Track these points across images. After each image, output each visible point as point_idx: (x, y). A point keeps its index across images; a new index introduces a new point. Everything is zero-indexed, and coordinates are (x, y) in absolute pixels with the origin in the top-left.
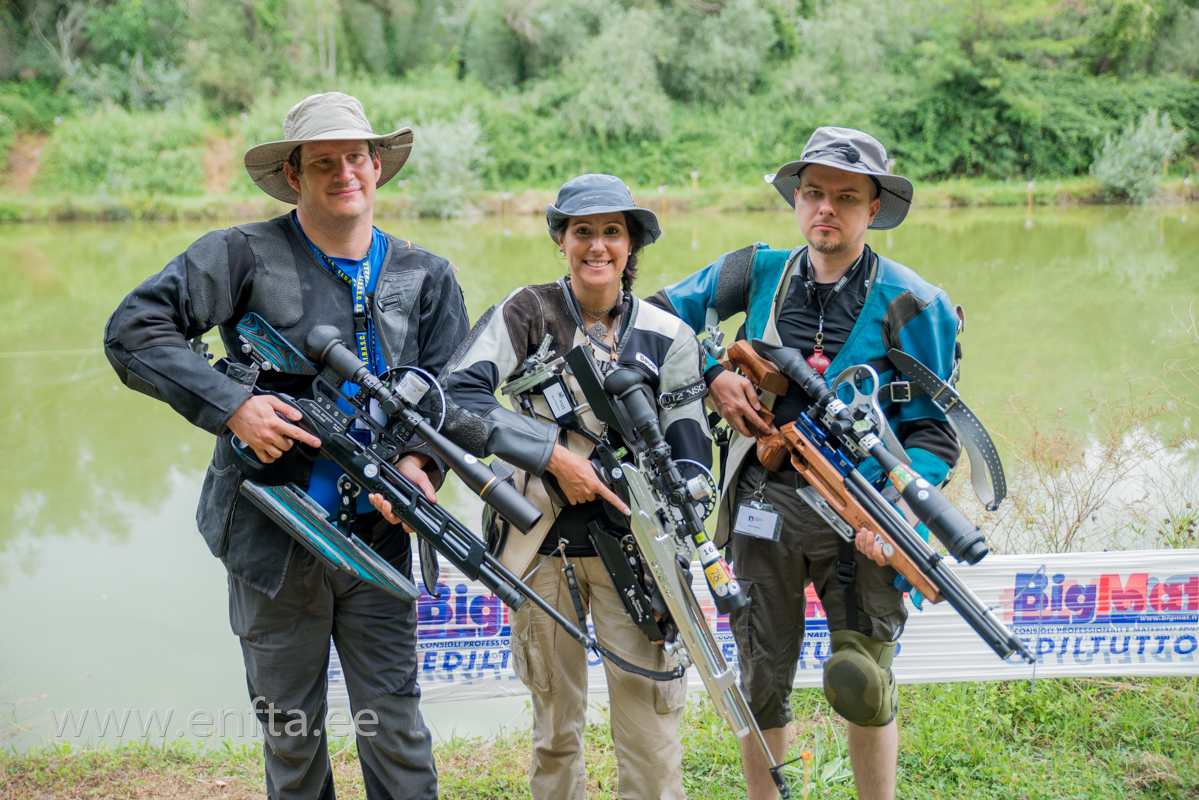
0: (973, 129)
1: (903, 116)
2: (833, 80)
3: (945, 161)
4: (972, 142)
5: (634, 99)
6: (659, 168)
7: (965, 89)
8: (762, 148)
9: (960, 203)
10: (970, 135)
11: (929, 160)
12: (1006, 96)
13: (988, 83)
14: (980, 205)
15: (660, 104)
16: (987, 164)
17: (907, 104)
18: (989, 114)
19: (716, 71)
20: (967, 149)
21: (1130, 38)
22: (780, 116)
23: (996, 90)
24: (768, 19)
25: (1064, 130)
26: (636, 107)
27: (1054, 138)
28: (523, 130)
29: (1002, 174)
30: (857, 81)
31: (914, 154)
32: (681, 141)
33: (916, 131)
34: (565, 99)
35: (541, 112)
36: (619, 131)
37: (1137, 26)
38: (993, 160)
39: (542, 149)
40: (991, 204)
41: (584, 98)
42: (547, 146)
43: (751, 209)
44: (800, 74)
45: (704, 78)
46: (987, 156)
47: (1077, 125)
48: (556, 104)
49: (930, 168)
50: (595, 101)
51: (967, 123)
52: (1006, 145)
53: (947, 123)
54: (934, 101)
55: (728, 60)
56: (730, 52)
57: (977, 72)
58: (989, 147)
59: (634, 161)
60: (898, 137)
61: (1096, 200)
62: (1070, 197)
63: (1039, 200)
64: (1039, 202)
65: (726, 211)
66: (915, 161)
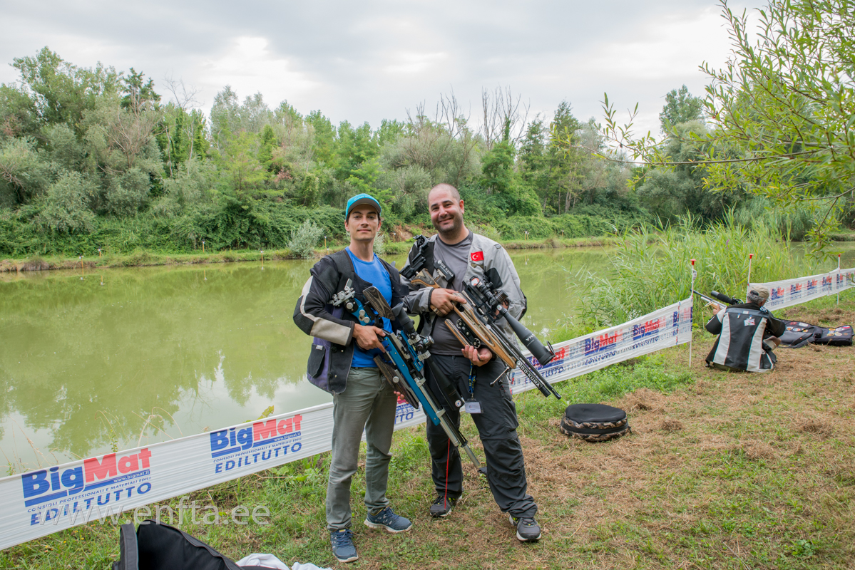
0: (240, 227)
1: (210, 222)
2: (179, 206)
3: (229, 242)
4: (240, 233)
5: (73, 214)
6: (88, 247)
7: (236, 210)
8: (142, 236)
9: (229, 260)
10: (239, 230)
11: (221, 241)
12: (254, 213)
13: (245, 207)
14: (239, 261)
15: (89, 216)
16: (249, 243)
17: (212, 216)
18: (246, 221)
19: (119, 201)
20: (238, 236)
21: (311, 190)
22: (152, 222)
23: (248, 211)
24: (147, 177)
25: (281, 228)
26: (74, 218)
27: (278, 231)
28: (11, 229)
29: (256, 247)
30: (188, 206)
31: (215, 238)
32: (101, 234)
33: (215, 229)
34: (36, 213)
35: (23, 220)
36: (65, 229)
37: (314, 186)
38: (251, 241)
39: (21, 238)
40: (245, 260)
41: (45, 213)
42: (24, 237)
43: (127, 266)
44: (163, 203)
45: (114, 204)
46: (249, 239)
47: (286, 226)
48: (32, 217)
49: (222, 245)
50: (51, 215)
51: (238, 225)
52: (256, 234)
53: (230, 224)
54: (222, 215)
55: (126, 196)
56: (126, 192)
57: (240, 202)
58: (248, 235)
59: (74, 244)
60: (208, 231)
61: (289, 258)
62: (279, 256)
63: (266, 258)
64: (265, 259)
65: (113, 267)
66: (215, 241)
